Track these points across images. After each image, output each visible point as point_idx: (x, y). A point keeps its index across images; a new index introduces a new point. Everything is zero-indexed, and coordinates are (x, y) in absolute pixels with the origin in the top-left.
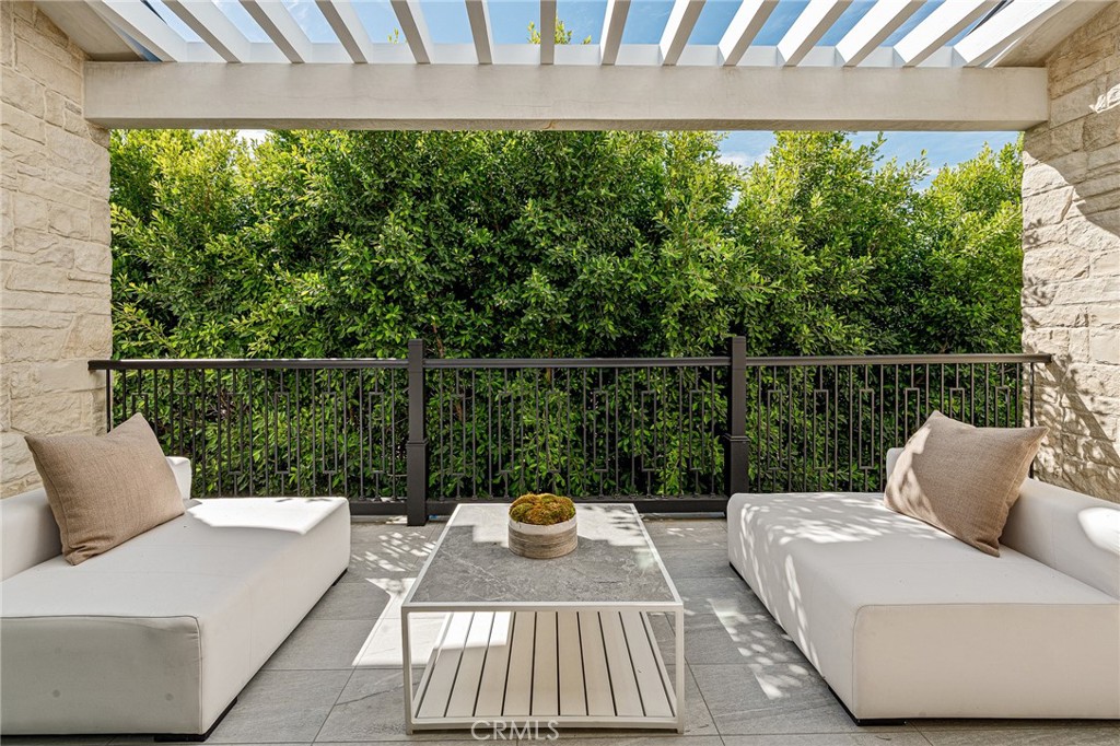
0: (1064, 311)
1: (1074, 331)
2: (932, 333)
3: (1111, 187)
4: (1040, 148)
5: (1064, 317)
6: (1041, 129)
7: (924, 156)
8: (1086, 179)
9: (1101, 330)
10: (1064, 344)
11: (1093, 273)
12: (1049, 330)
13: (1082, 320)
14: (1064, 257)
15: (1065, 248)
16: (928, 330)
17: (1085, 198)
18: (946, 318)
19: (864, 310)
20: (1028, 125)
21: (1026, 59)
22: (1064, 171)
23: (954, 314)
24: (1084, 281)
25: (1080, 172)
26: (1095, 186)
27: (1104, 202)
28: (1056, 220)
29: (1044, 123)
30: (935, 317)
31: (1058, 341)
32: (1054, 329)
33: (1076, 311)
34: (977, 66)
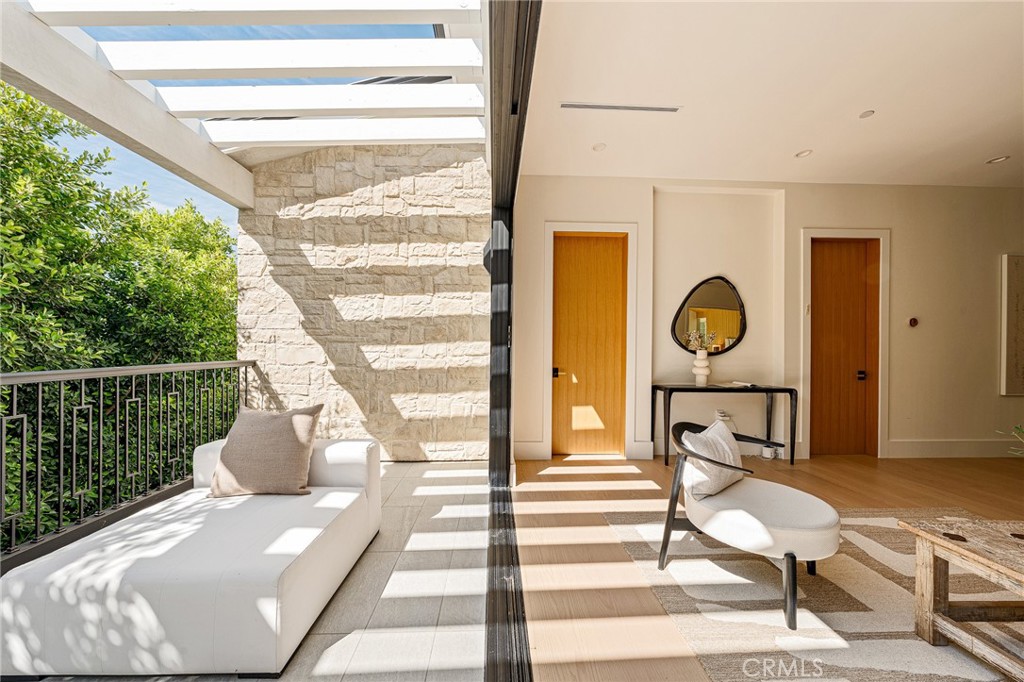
0: (263, 332)
1: (267, 345)
2: (151, 344)
3: (286, 263)
4: (249, 224)
5: (263, 337)
6: (249, 213)
7: (145, 187)
8: (275, 254)
9: (282, 345)
10: (263, 354)
11: (278, 311)
12: (254, 345)
13: (273, 339)
14: (263, 299)
15: (264, 293)
16: (147, 341)
17: (274, 266)
18: (165, 332)
19: (73, 318)
20: (243, 206)
21: (244, 161)
22: (263, 244)
23: (172, 328)
24: (273, 315)
25: (272, 249)
26: (279, 260)
27: (284, 271)
28: (259, 274)
29: (251, 209)
30: (153, 331)
31: (260, 352)
32: (258, 344)
33: (270, 333)
34: (216, 147)
